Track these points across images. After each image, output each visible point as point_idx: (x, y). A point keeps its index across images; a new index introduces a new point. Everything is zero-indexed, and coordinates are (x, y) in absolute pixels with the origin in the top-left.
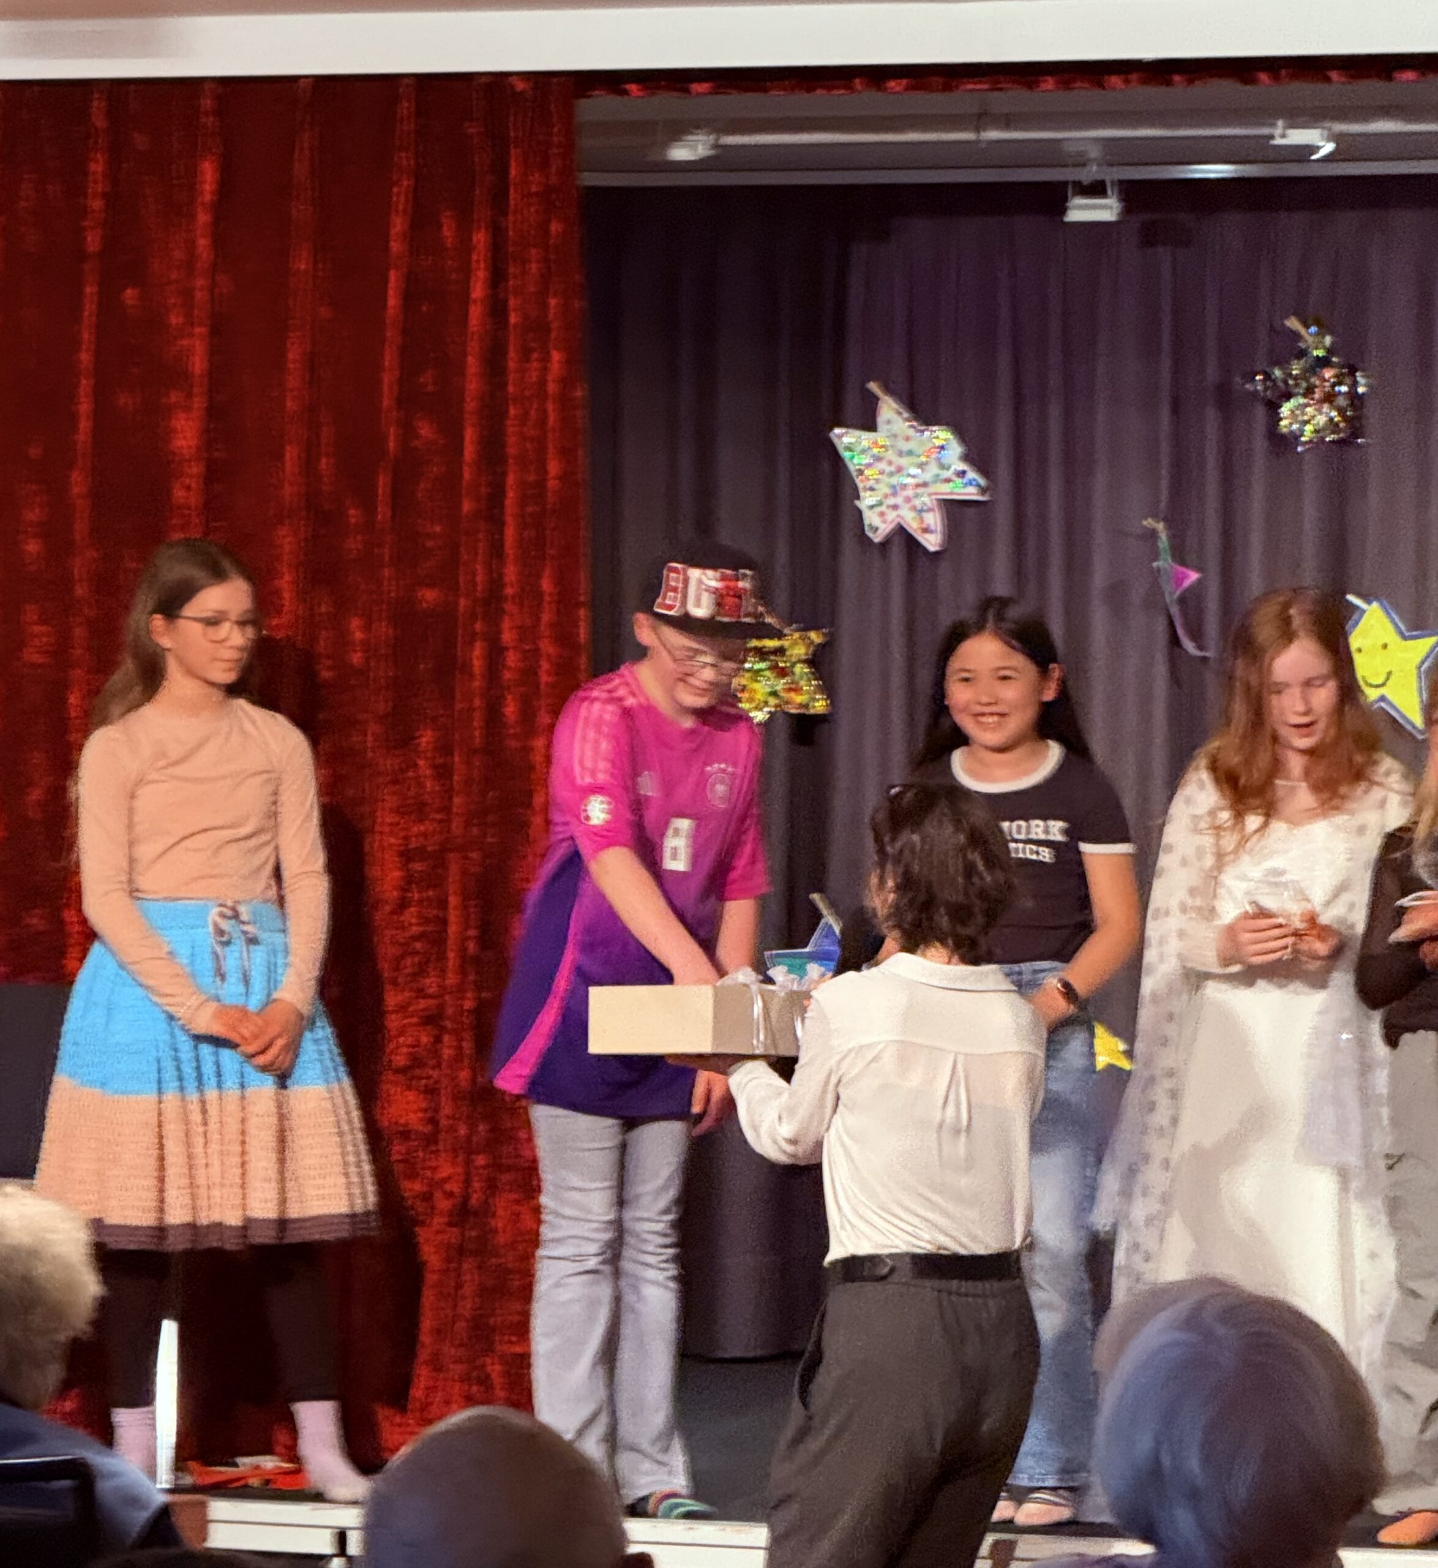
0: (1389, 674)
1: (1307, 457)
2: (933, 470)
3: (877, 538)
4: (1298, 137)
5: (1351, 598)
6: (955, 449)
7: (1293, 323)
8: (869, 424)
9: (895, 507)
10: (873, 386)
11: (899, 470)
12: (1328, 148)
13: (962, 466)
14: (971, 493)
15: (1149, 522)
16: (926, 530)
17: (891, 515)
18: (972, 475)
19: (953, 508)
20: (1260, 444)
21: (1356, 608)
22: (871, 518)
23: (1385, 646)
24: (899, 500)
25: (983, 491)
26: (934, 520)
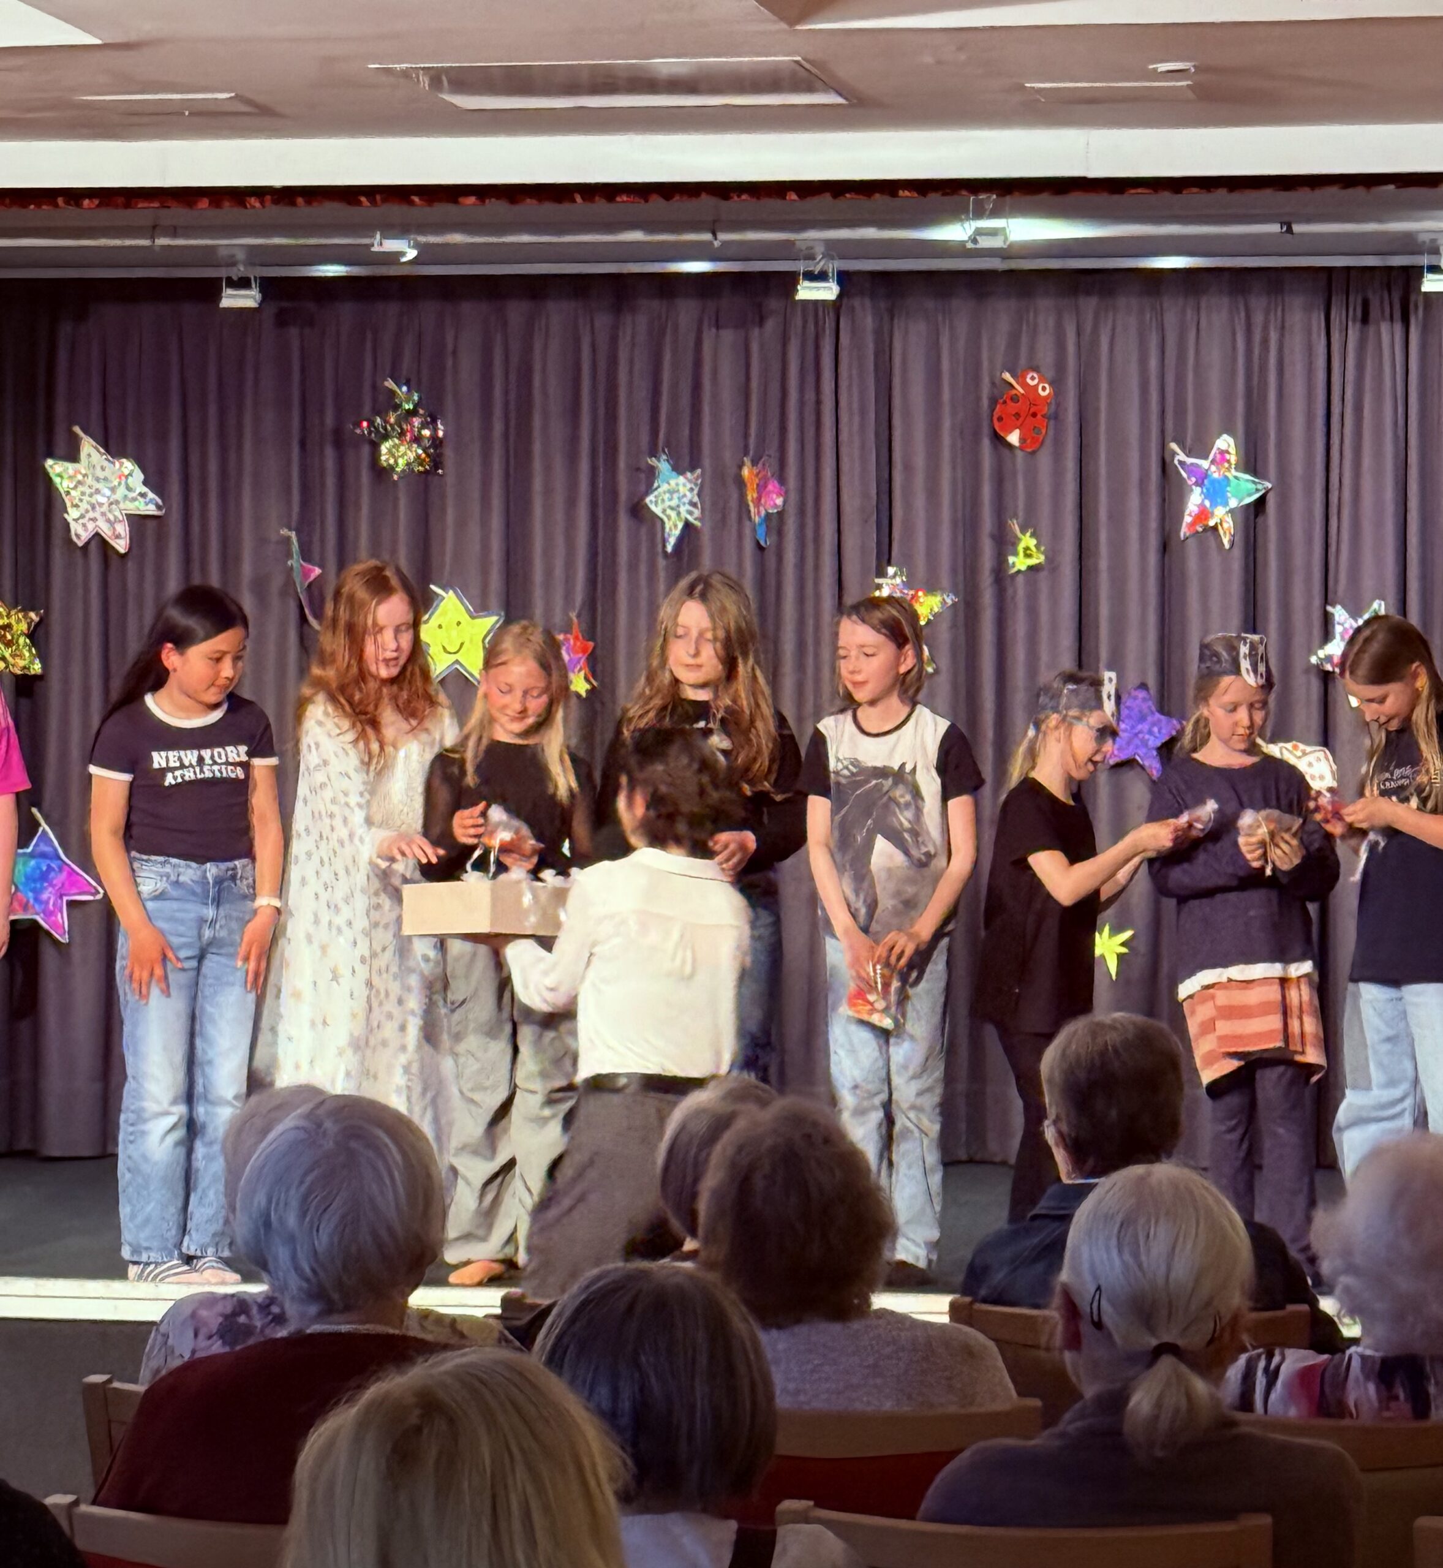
0: (462, 644)
1: (401, 485)
2: (121, 491)
3: (80, 544)
4: (392, 245)
5: (433, 587)
6: (139, 476)
7: (390, 384)
8: (73, 456)
9: (94, 520)
10: (77, 429)
11: (98, 491)
12: (411, 254)
13: (145, 489)
14: (151, 510)
15: (284, 532)
16: (118, 537)
17: (91, 526)
18: (151, 495)
19: (137, 522)
20: (365, 473)
21: (437, 595)
22: (74, 527)
23: (459, 623)
24: (97, 515)
25: (159, 507)
26: (123, 529)
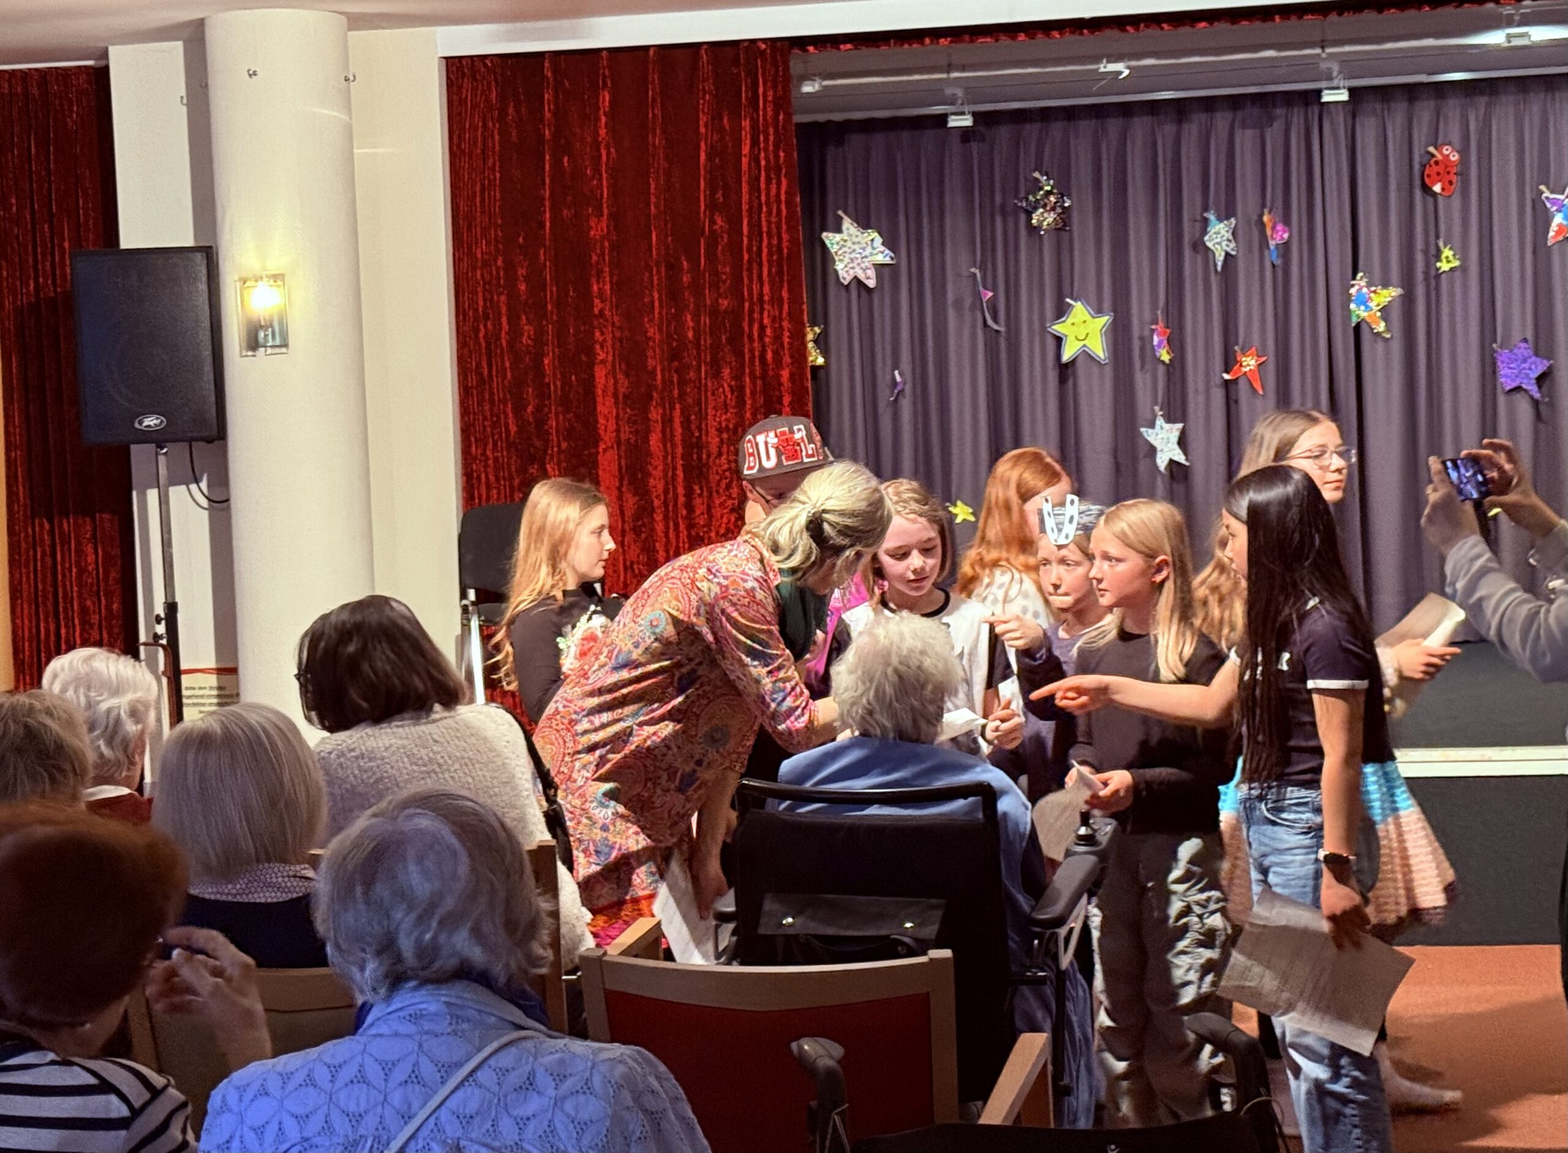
0: (1087, 335)
1: (1045, 237)
2: (869, 250)
3: (846, 283)
4: (1112, 67)
5: (1068, 300)
6: (879, 240)
7: (1037, 175)
8: (838, 230)
9: (853, 268)
10: (840, 213)
11: (854, 250)
12: (1126, 72)
13: (882, 248)
14: (887, 260)
15: (973, 270)
16: (868, 278)
17: (852, 272)
18: (887, 251)
19: (879, 267)
20: (1023, 232)
21: (1070, 305)
22: (842, 274)
23: (1085, 322)
24: (854, 265)
25: (892, 258)
26: (871, 273)
